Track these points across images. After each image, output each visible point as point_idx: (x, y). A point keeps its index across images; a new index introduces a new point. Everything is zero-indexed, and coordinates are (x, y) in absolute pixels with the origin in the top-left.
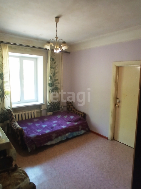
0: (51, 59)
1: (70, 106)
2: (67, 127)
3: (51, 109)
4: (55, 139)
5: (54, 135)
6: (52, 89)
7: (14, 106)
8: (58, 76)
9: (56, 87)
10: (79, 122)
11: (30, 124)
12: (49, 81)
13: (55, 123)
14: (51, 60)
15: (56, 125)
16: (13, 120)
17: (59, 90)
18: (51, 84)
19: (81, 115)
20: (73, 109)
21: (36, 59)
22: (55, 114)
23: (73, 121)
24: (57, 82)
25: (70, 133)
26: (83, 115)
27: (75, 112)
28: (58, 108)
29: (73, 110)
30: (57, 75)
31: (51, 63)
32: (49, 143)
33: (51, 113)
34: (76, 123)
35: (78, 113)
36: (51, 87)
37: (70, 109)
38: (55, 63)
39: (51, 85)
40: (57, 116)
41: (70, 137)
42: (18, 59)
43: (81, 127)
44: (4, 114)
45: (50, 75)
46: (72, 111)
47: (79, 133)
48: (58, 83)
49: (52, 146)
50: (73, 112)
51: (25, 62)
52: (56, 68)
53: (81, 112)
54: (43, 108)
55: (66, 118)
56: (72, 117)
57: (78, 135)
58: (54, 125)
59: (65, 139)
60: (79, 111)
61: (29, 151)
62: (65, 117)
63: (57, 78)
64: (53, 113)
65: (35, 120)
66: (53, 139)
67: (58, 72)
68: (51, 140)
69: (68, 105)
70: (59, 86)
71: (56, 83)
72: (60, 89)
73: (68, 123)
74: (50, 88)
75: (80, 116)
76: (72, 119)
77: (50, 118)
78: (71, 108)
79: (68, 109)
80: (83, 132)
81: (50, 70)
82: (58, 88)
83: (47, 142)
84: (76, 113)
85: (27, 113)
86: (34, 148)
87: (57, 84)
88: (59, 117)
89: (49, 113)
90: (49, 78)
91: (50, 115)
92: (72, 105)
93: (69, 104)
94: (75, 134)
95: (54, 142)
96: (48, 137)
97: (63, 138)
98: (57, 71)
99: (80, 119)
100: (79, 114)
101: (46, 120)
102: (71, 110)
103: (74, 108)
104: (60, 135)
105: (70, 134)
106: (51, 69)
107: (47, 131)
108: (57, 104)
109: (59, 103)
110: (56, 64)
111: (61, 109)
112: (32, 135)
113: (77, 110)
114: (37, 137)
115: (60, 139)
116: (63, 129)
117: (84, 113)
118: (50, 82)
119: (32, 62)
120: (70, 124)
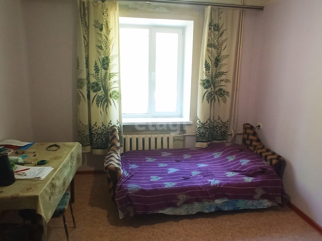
0: (210, 25)
1: (248, 134)
2: (220, 184)
3: (204, 136)
4: (186, 207)
5: (182, 197)
6: (210, 93)
7: (126, 121)
8: (227, 66)
9: (221, 90)
10: (259, 179)
11: (150, 160)
12: (202, 76)
13: (200, 169)
14: (210, 29)
15: (199, 173)
16: (113, 148)
17: (227, 97)
18: (208, 81)
19: (271, 160)
20: (254, 143)
21: (183, 29)
22: (211, 148)
23: (244, 172)
24: (223, 77)
25: (226, 200)
26: (274, 162)
27: (259, 151)
28: (224, 135)
29: (256, 146)
30: (224, 62)
31: (209, 35)
32: (168, 211)
33: (204, 145)
34: (249, 180)
35: (264, 154)
36: (206, 88)
37: (248, 142)
38: (221, 35)
39: (207, 84)
40: (214, 154)
41: (226, 209)
42: (147, 31)
43: (260, 192)
44: (106, 134)
45: (206, 62)
46: (252, 148)
47: (254, 204)
48: (227, 81)
49: (177, 218)
50: (255, 149)
51: (160, 36)
52: (223, 47)
53: (274, 154)
54: (189, 131)
55: (231, 162)
56: (244, 162)
57: (251, 208)
58: (194, 173)
59: (213, 210)
60: (268, 150)
61: (121, 218)
62: (231, 159)
63: (223, 69)
64: (209, 145)
65: (165, 154)
66: (178, 204)
67: (228, 56)
68: (174, 205)
69: (246, 131)
70: (228, 88)
71: (222, 80)
72: (230, 94)
73: (230, 174)
74: (205, 90)
75: (267, 164)
76: (244, 167)
77: (197, 154)
78: (252, 141)
79: (244, 140)
80: (266, 203)
81: (208, 50)
82: (224, 91)
83: (162, 208)
84: (261, 153)
85: (153, 137)
86: (132, 215)
87: (223, 83)
88: (217, 155)
89: (199, 145)
90: (202, 68)
91: (202, 149)
92: (255, 134)
93: (249, 131)
94: (241, 204)
95: (181, 211)
96: (167, 197)
97: (207, 206)
98: (224, 53)
99: (263, 171)
100: (266, 157)
101: (186, 157)
102: (251, 145)
103: (258, 141)
104: (199, 200)
105: (227, 202)
106: (210, 49)
107: (169, 185)
108: (221, 127)
109: (225, 125)
110: (224, 37)
111: (230, 139)
112: (133, 186)
113: (263, 147)
114: (142, 191)
115: (196, 207)
116: (209, 186)
117: (279, 157)
118: (205, 78)
119: (174, 37)
120: (233, 177)
